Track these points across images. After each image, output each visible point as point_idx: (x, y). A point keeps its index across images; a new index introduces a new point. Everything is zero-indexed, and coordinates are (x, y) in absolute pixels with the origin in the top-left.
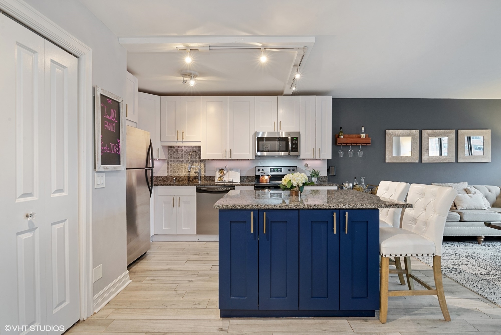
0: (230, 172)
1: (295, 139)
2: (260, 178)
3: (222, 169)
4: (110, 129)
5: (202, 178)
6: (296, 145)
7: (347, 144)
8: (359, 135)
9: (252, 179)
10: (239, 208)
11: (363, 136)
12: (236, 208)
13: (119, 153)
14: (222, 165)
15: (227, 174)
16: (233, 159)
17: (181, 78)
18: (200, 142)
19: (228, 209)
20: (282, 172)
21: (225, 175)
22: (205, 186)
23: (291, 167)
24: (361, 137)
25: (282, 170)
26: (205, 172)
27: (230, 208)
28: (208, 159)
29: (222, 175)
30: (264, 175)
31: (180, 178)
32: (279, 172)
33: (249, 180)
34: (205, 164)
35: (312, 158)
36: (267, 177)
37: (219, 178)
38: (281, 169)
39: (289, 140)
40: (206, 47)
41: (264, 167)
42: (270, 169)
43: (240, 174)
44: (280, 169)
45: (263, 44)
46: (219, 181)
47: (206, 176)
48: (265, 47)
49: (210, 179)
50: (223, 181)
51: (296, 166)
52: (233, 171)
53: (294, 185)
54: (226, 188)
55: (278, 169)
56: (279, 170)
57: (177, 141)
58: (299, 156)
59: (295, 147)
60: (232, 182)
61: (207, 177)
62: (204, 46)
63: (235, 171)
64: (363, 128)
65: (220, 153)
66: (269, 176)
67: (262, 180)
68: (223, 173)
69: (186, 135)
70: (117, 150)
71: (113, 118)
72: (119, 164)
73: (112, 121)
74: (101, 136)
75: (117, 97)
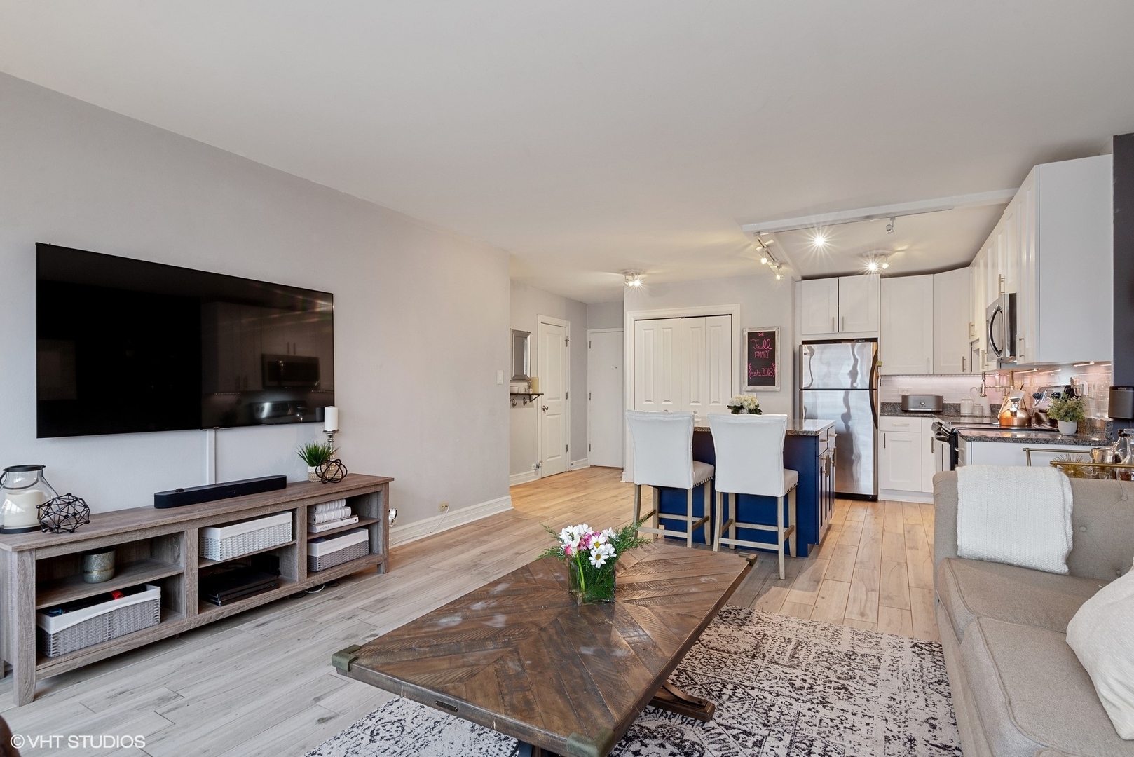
4: (762, 356)
13: (773, 376)
70: (771, 374)
71: (767, 347)
72: (774, 384)
73: (765, 350)
74: (748, 364)
75: (770, 328)
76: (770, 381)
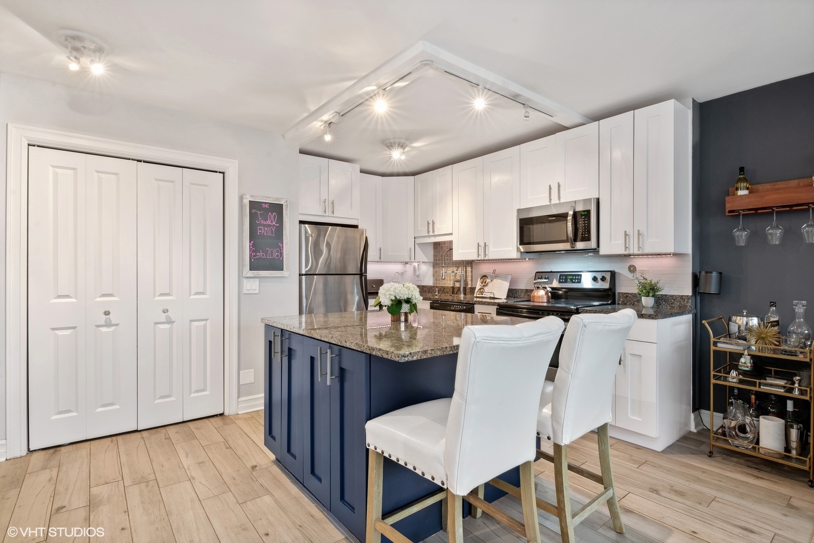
0: (496, 281)
1: (584, 215)
3: (486, 276)
4: (267, 233)
5: (468, 290)
6: (585, 226)
8: (810, 180)
13: (281, 259)
14: (486, 269)
15: (490, 285)
16: (491, 260)
18: (451, 234)
20: (581, 282)
21: (487, 285)
24: (813, 185)
25: (580, 279)
29: (484, 286)
30: (539, 287)
31: (444, 288)
32: (574, 283)
34: (472, 268)
37: (479, 290)
39: (570, 218)
42: (560, 275)
43: (509, 284)
44: (577, 277)
46: (478, 296)
47: (473, 286)
50: (483, 295)
51: (612, 272)
52: (500, 280)
55: (574, 277)
56: (575, 279)
57: (430, 236)
59: (585, 231)
60: (494, 298)
68: (485, 282)
69: (437, 226)
70: (277, 256)
71: (271, 221)
72: (281, 269)
73: (269, 226)
74: (250, 242)
75: (277, 199)
76: (277, 265)
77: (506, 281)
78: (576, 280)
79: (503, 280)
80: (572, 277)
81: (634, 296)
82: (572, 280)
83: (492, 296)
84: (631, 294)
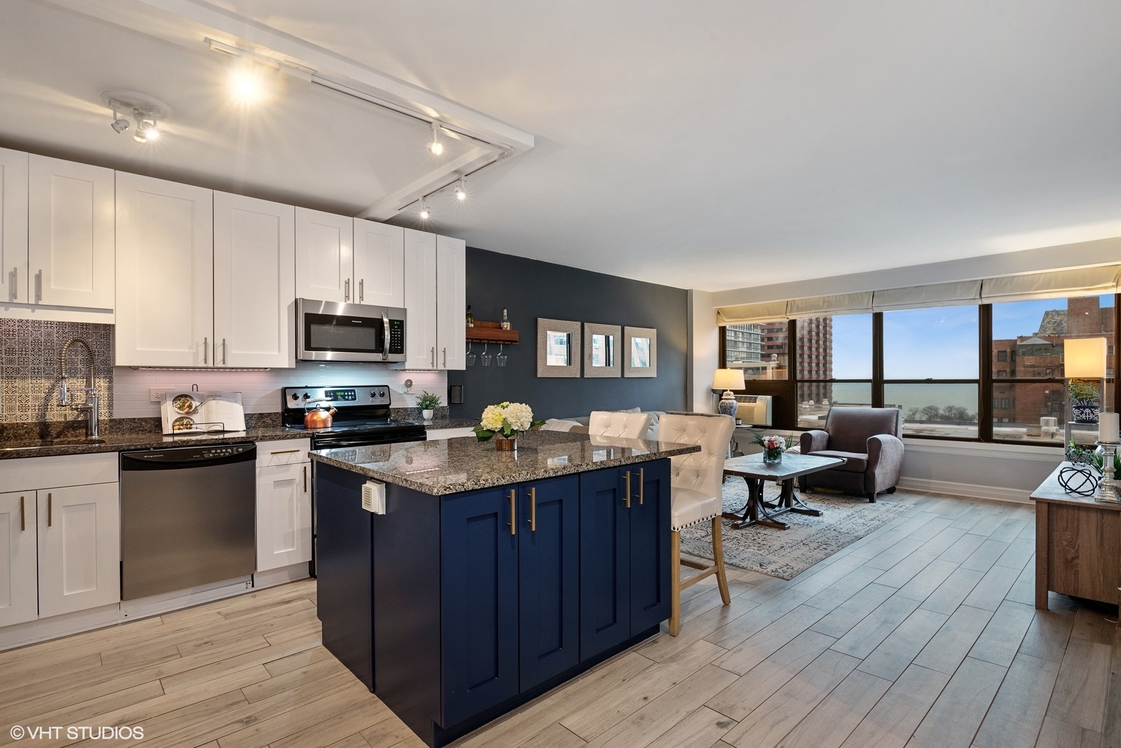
0: (213, 404)
1: (396, 325)
2: (305, 416)
3: (186, 396)
5: (102, 426)
6: (398, 337)
7: (480, 340)
8: (498, 324)
9: (273, 421)
10: (486, 486)
11: (506, 325)
12: (482, 486)
14: (182, 383)
15: (202, 410)
17: (109, 112)
18: (110, 311)
19: (466, 491)
20: (355, 399)
21: (195, 411)
22: (154, 448)
23: (377, 388)
24: (502, 328)
25: (355, 395)
26: (110, 406)
27: (471, 489)
28: (130, 367)
29: (187, 413)
30: (316, 408)
31: (3, 428)
32: (348, 400)
33: (264, 422)
34: (112, 382)
35: (431, 368)
36: (324, 415)
37: (176, 421)
38: (353, 393)
39: (387, 326)
40: (305, 72)
41: (307, 387)
42: (325, 392)
43: (242, 407)
44: (350, 394)
45: (441, 116)
46: (176, 432)
47: (116, 416)
48: (442, 124)
49: (135, 425)
50: (194, 430)
51: (387, 386)
52: (221, 402)
53: (515, 429)
54: (229, 450)
55: (346, 394)
56: (348, 396)
58: (403, 363)
59: (398, 343)
60: (224, 432)
61: (121, 421)
62: (300, 68)
63: (227, 400)
64: (505, 311)
65: (187, 351)
66: (332, 411)
67: (314, 422)
68: (190, 407)
69: (49, 284)
77: (236, 402)
78: (350, 397)
79: (231, 402)
80: (343, 394)
81: (405, 411)
82: (343, 397)
83: (220, 428)
84: (402, 409)
